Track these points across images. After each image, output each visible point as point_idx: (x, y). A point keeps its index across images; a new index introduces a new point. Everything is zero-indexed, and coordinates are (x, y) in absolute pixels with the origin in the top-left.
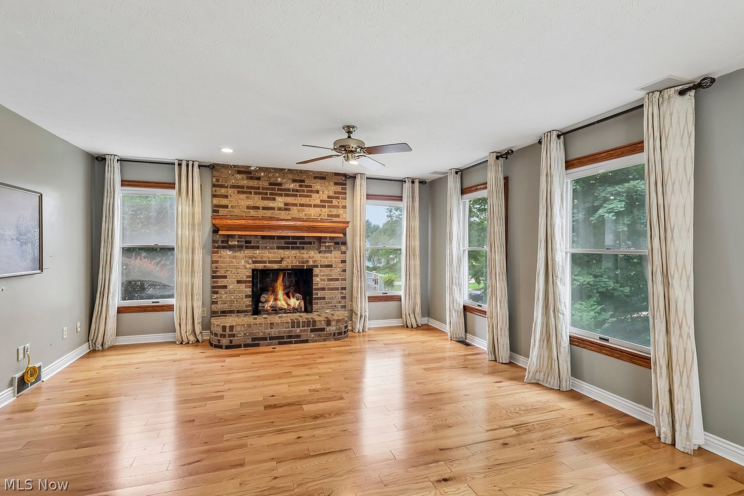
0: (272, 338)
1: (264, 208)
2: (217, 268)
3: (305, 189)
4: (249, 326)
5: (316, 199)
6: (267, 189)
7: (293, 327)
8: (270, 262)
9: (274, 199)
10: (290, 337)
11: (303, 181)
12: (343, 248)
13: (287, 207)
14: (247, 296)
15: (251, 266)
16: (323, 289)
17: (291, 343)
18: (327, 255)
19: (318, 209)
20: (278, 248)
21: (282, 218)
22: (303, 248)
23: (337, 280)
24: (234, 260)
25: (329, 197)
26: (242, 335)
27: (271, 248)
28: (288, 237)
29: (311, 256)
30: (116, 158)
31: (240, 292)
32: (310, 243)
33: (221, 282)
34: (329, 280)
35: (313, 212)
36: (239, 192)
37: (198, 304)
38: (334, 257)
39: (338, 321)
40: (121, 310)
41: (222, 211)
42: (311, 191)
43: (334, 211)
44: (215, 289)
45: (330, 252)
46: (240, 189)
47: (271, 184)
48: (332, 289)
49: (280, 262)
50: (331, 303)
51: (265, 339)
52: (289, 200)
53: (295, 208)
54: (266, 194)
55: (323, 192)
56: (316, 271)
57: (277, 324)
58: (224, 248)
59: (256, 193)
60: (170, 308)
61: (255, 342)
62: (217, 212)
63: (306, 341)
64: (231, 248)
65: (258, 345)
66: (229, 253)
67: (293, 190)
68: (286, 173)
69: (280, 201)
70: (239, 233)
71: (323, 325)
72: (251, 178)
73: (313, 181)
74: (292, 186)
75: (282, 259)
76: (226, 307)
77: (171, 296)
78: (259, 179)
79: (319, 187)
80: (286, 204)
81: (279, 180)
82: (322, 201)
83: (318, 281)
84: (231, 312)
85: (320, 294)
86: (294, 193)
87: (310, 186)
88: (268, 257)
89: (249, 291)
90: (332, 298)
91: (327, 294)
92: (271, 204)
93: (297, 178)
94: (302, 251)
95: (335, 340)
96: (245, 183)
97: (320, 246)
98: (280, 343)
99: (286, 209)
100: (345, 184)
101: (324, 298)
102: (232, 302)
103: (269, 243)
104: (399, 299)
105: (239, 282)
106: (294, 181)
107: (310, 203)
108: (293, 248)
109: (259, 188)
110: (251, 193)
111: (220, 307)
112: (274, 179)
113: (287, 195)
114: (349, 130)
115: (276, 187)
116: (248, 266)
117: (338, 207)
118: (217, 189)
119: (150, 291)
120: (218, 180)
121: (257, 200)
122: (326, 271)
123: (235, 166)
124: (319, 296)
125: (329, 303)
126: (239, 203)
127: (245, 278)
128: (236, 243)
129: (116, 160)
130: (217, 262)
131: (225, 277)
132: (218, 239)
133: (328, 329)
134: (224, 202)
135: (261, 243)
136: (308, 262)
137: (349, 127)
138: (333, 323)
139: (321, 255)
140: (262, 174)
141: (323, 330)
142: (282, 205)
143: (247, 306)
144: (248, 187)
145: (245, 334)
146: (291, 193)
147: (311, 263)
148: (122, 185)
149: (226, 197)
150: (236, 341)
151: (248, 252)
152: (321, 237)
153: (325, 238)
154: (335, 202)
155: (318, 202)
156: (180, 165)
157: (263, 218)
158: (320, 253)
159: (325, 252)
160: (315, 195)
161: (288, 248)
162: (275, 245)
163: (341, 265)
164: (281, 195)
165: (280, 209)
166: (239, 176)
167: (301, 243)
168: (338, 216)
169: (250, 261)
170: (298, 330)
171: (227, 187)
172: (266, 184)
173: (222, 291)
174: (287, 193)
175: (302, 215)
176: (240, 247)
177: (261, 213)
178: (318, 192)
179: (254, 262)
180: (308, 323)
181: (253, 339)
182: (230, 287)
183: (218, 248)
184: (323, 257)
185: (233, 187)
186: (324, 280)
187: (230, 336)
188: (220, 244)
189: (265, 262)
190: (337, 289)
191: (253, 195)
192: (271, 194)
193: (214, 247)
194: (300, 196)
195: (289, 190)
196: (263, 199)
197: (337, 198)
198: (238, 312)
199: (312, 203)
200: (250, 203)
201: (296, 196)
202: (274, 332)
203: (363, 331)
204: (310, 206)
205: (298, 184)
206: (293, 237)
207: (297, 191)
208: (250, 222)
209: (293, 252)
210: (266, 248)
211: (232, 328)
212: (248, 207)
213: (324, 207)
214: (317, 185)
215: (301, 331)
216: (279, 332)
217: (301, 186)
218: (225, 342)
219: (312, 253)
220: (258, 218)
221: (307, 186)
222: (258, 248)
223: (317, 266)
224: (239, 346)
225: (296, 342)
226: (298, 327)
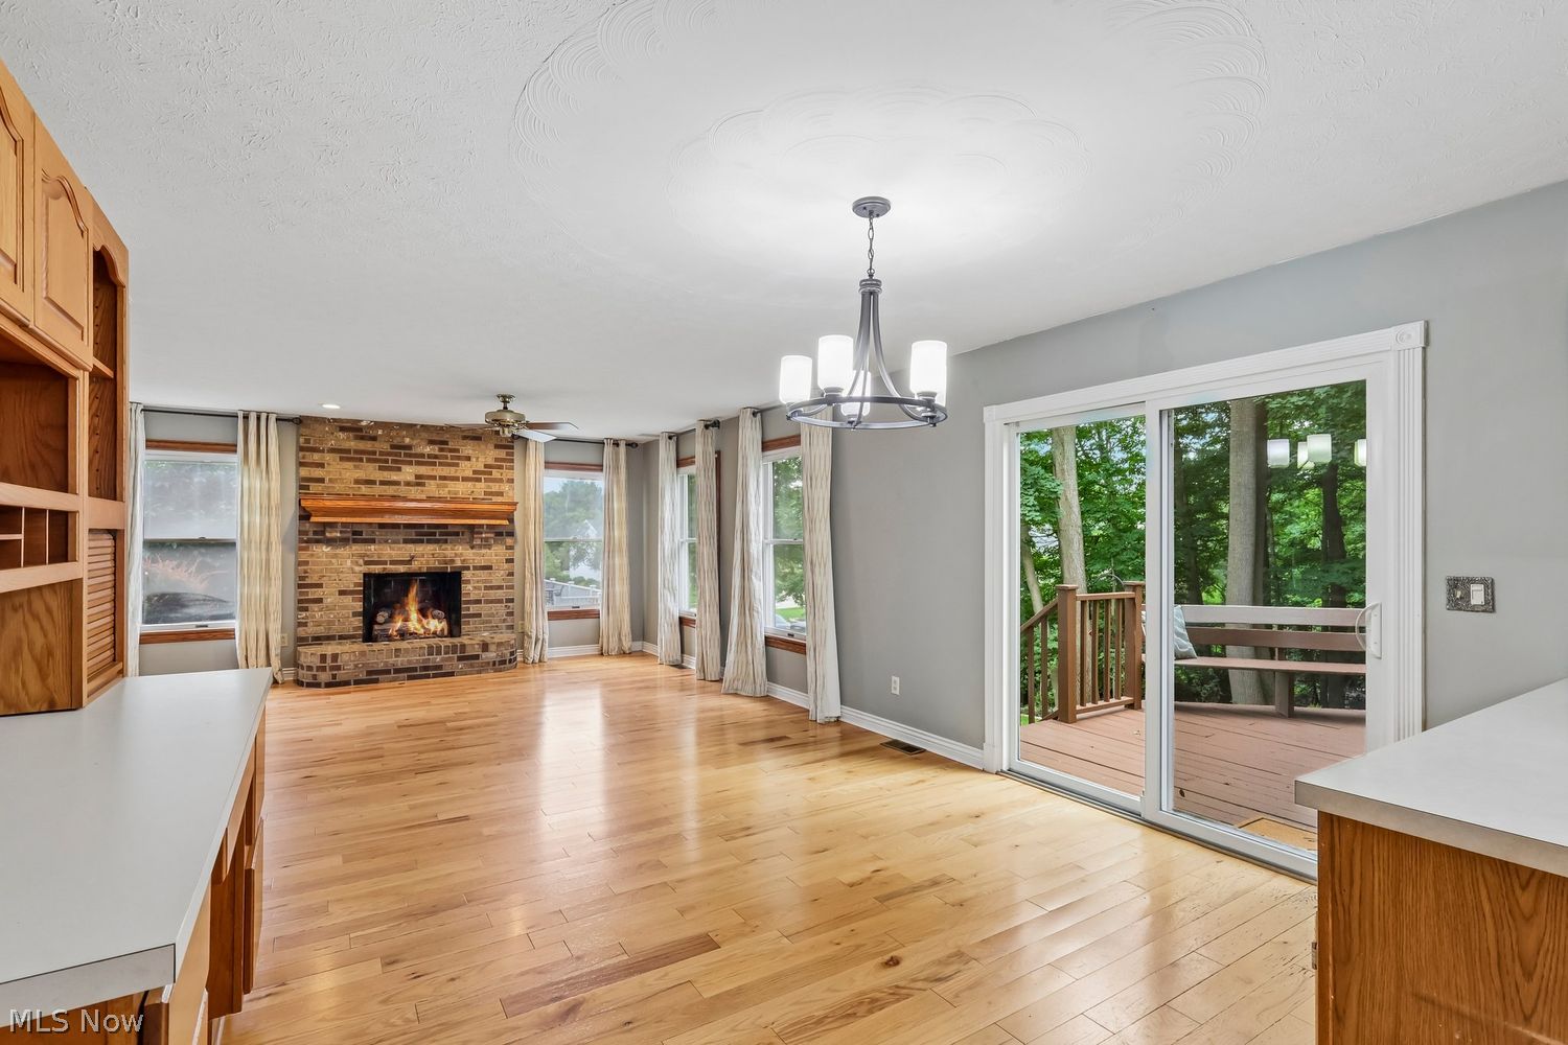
0: (397, 671)
1: (383, 483)
2: (306, 572)
3: (449, 454)
4: (363, 654)
5: (466, 469)
6: (389, 454)
7: (430, 654)
8: (393, 562)
9: (399, 469)
10: (426, 668)
11: (446, 443)
12: (509, 541)
13: (420, 481)
14: (355, 614)
15: (361, 568)
16: (478, 602)
17: (428, 677)
18: (483, 551)
19: (470, 483)
20: (406, 541)
21: (412, 497)
22: (446, 542)
23: (500, 587)
24: (334, 561)
25: (486, 466)
26: (352, 666)
27: (394, 542)
28: (422, 526)
29: (459, 553)
30: (141, 407)
31: (345, 607)
32: (457, 534)
33: (313, 593)
34: (486, 588)
35: (462, 488)
36: (341, 459)
37: (275, 628)
38: (495, 554)
39: (499, 644)
40: (145, 639)
41: (314, 488)
42: (459, 458)
43: (495, 487)
44: (302, 605)
45: (489, 547)
46: (344, 454)
47: (393, 447)
48: (492, 602)
49: (409, 562)
50: (491, 622)
51: (387, 672)
52: (423, 470)
53: (432, 482)
54: (387, 461)
55: (477, 458)
56: (466, 575)
57: (406, 650)
58: (318, 541)
59: (369, 460)
60: (228, 634)
61: (371, 677)
62: (308, 488)
63: (451, 674)
64: (330, 542)
65: (376, 681)
66: (326, 549)
67: (429, 456)
68: (418, 431)
69: (408, 472)
70: (344, 520)
71: (477, 651)
72: (362, 438)
73: (462, 442)
74: (428, 450)
75: (413, 557)
76: (321, 631)
77: (230, 616)
78: (374, 439)
79: (471, 452)
80: (418, 477)
81: (407, 440)
82: (475, 472)
83: (469, 590)
84: (330, 638)
85: (473, 609)
86: (431, 461)
87: (457, 451)
88: (391, 556)
89: (359, 606)
90: (492, 615)
91: (483, 608)
92: (394, 477)
93: (435, 437)
94: (444, 546)
95: (495, 672)
96: (353, 444)
97: (472, 539)
98: (410, 678)
99: (418, 484)
100: (512, 448)
101: (479, 615)
102: (330, 623)
103: (391, 535)
104: (595, 615)
105: (342, 593)
106: (431, 442)
107: (457, 475)
108: (429, 542)
109: (374, 453)
110: (361, 460)
111: (310, 630)
112: (399, 439)
113: (419, 463)
114: (505, 399)
115: (403, 452)
116: (357, 569)
117: (501, 480)
118: (307, 453)
119: (193, 611)
120: (308, 441)
121: (371, 471)
122: (483, 574)
123: (335, 420)
124: (471, 612)
125: (487, 622)
126: (343, 476)
127: (352, 587)
128: (339, 535)
129: (139, 411)
130: (306, 563)
131: (320, 586)
132: (307, 528)
133: (484, 655)
134: (317, 473)
135: (378, 534)
136: (453, 561)
137: (504, 397)
138: (493, 648)
139: (474, 551)
140: (380, 432)
141: (477, 657)
142: (411, 478)
143: (355, 629)
144: (356, 452)
145: (356, 666)
146: (426, 460)
147: (458, 564)
148: (147, 447)
149: (321, 465)
150: (341, 675)
151: (357, 548)
152: (473, 526)
153: (481, 526)
154: (496, 474)
155: (469, 473)
156: (246, 417)
157: (382, 498)
158: (472, 548)
159: (480, 547)
160: (463, 464)
161: (422, 541)
162: (401, 538)
163: (506, 566)
164: (410, 463)
165: (408, 484)
166: (342, 435)
167: (441, 534)
168: (501, 494)
169: (361, 561)
170: (438, 658)
171: (323, 451)
172: (386, 447)
173: (315, 607)
174: (420, 459)
175: (444, 493)
176: (344, 541)
177: (378, 490)
178: (468, 458)
179: (367, 563)
180: (454, 648)
181: (369, 673)
182: (328, 601)
183: (306, 542)
184: (478, 555)
185: (332, 450)
186: (479, 588)
187: (332, 668)
188: (311, 536)
189: (385, 563)
190: (500, 601)
191: (365, 464)
192: (394, 461)
193: (301, 541)
194: (441, 464)
195: (423, 456)
196: (380, 468)
197: (500, 467)
198: (341, 637)
199: (460, 474)
200: (360, 474)
201: (434, 464)
202: (401, 662)
203: (540, 661)
204: (456, 479)
205: (436, 447)
206: (430, 526)
207: (436, 457)
208: (362, 504)
209: (430, 548)
210: (386, 542)
211: (335, 657)
212: (357, 482)
213: (479, 480)
214: (468, 449)
215: (443, 660)
216: (409, 662)
217: (441, 450)
218: (324, 677)
219: (460, 549)
220: (372, 498)
221: (451, 451)
222: (373, 541)
223: (468, 568)
224: (346, 683)
225: (435, 676)
226: (439, 653)
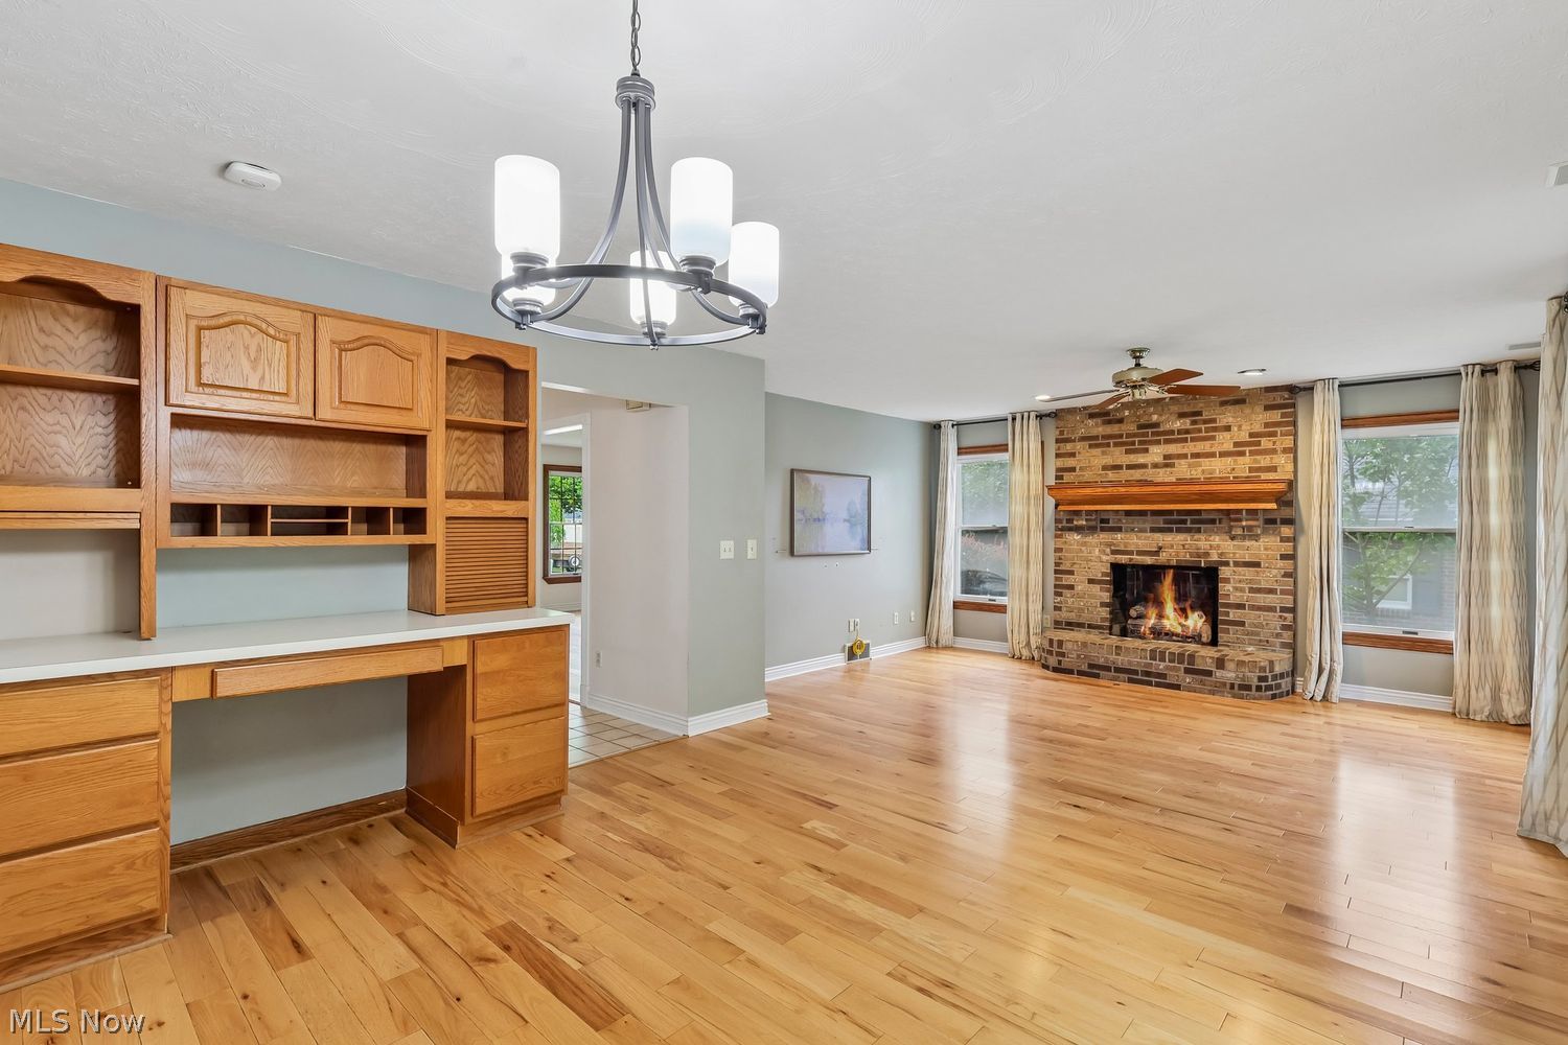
0: (1118, 670)
1: (1130, 467)
2: (1060, 559)
3: (1203, 427)
4: (1084, 644)
5: (1225, 441)
6: (1135, 435)
7: (1153, 658)
8: (1140, 553)
9: (1147, 451)
10: (1148, 674)
11: (1199, 413)
12: (1286, 531)
13: (1168, 461)
14: (1103, 605)
15: (1108, 558)
16: (1241, 606)
17: (1149, 684)
18: (1247, 543)
19: (1230, 459)
20: (1153, 530)
21: (1159, 480)
22: (1199, 531)
23: (1271, 591)
24: (1083, 548)
25: (1251, 435)
26: (1075, 656)
27: (1141, 531)
28: (1170, 512)
29: (1214, 545)
31: (1091, 597)
32: (1213, 521)
33: (1067, 580)
34: (1252, 590)
35: (1218, 467)
36: (1090, 446)
37: (1036, 607)
38: (1266, 546)
39: (1241, 663)
40: (957, 605)
41: (1068, 477)
42: (1215, 429)
43: (1264, 461)
44: (1059, 589)
45: (1256, 538)
46: (1093, 441)
47: (1140, 427)
48: (1259, 608)
49: (1156, 553)
50: (1258, 634)
51: (1108, 669)
52: (1173, 449)
53: (1183, 461)
54: (1133, 443)
55: (1240, 426)
56: (1224, 572)
57: (1127, 649)
58: (1070, 529)
59: (1116, 445)
60: (1002, 609)
61: (1093, 671)
62: (1061, 478)
63: (1177, 687)
64: (1078, 529)
65: (1097, 676)
66: (1077, 537)
67: (1179, 432)
68: (1167, 404)
69: (1156, 453)
70: (1087, 507)
71: (1210, 666)
72: (1109, 422)
73: (1219, 410)
74: (1178, 424)
75: (1160, 548)
76: (1073, 617)
77: (1002, 594)
78: (1121, 421)
79: (1231, 419)
80: (1166, 457)
81: (1155, 418)
82: (1236, 444)
83: (1231, 588)
84: (1080, 625)
85: (1233, 615)
86: (1182, 437)
87: (1214, 421)
88: (1137, 545)
89: (1106, 597)
90: (1260, 626)
91: (1248, 616)
92: (1140, 459)
93: (1186, 409)
94: (1197, 536)
95: (1234, 697)
96: (1101, 430)
97: (1231, 528)
98: (1131, 681)
99: (1167, 465)
100: (1293, 406)
101: (1242, 624)
102: (1081, 610)
103: (1138, 523)
104: (1444, 648)
105: (1091, 581)
106: (1182, 415)
107: (1213, 450)
108: (1179, 531)
109: (1121, 436)
110: (1108, 445)
111: (1064, 615)
112: (1146, 418)
113: (1167, 442)
114: (1137, 354)
115: (1150, 431)
116: (1104, 558)
117: (1274, 451)
118: (1062, 445)
119: (988, 586)
120: (1062, 433)
121: (1118, 456)
122: (1248, 573)
123: (1085, 408)
124: (1231, 617)
125: (1253, 634)
126: (1092, 462)
127: (1099, 577)
128: (1084, 523)
130: (1061, 550)
131: (1071, 573)
132: (1061, 517)
133: (1219, 673)
134: (1069, 462)
135: (1125, 522)
136: (1207, 554)
137: (1134, 351)
139: (1235, 543)
140: (1127, 413)
141: (1209, 673)
142: (1159, 459)
143: (1103, 619)
144: (1104, 437)
145: (1079, 656)
146: (1176, 436)
147: (1215, 557)
148: (958, 454)
149: (1073, 455)
150: (1066, 663)
151: (1105, 537)
152: (1228, 512)
153: (1239, 511)
154: (1266, 443)
155: (1229, 447)
156: (1014, 419)
157: (1129, 483)
158: (1233, 538)
159: (1244, 538)
160: (1221, 436)
161: (1170, 530)
162: (1148, 526)
163: (1281, 563)
164: (1158, 442)
165: (1155, 466)
166: (1091, 422)
167: (1193, 522)
168: (1273, 469)
169: (1108, 550)
170: (1162, 665)
171: (1074, 441)
172: (1132, 428)
173: (1066, 592)
174: (1170, 437)
175: (1197, 473)
176: (1092, 529)
177: (1125, 475)
178: (1228, 428)
179: (1114, 552)
180: (1181, 657)
181: (1091, 666)
182: (1079, 588)
183: (1061, 530)
184: (1239, 547)
185: (1083, 439)
186: (1242, 590)
187: (1058, 654)
188: (1064, 524)
189: (1131, 553)
190: (1271, 609)
191: (1112, 449)
192: (1140, 443)
193: (1057, 529)
194: (1193, 440)
195: (1172, 432)
196: (1128, 452)
197: (1274, 434)
198: (1090, 626)
199: (1217, 449)
200: (1108, 460)
201: (1185, 440)
202: (1122, 660)
204: (1213, 455)
205: (1188, 421)
206: (1179, 512)
207: (1187, 432)
208: (1111, 491)
209: (1180, 538)
210: (1133, 530)
211: (1060, 643)
212: (1105, 468)
213: (1242, 454)
214: (1227, 417)
215: (1167, 668)
216: (1130, 663)
217: (1194, 423)
218: (1053, 661)
219: (1216, 540)
220: (1118, 484)
221: (1205, 422)
222: (1119, 529)
223: (1226, 564)
224: (1070, 672)
225: (1158, 685)
226: (1163, 660)
